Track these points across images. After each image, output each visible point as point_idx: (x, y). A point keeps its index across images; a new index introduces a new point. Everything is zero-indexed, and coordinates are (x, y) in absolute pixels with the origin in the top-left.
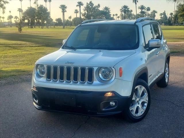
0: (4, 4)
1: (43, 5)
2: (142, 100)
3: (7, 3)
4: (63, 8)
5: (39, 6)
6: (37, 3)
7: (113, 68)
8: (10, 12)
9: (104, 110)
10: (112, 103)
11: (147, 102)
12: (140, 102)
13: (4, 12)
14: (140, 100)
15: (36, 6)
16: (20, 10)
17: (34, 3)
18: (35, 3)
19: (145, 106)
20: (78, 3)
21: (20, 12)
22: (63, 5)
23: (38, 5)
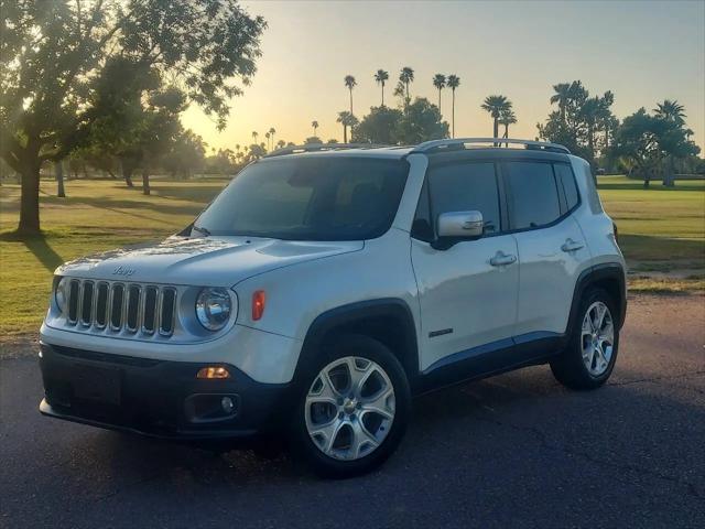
0: (227, 98)
1: (429, 99)
2: (368, 408)
3: (237, 92)
4: (498, 107)
5: (411, 103)
6: (405, 90)
7: (231, 293)
8: (315, 124)
9: (195, 420)
10: (227, 403)
11: (391, 416)
12: (360, 414)
13: (222, 126)
14: (359, 406)
15: (403, 102)
16: (346, 119)
17: (394, 91)
18: (399, 91)
19: (382, 429)
20: (555, 88)
21: (345, 124)
22: (495, 98)
23: (408, 100)
